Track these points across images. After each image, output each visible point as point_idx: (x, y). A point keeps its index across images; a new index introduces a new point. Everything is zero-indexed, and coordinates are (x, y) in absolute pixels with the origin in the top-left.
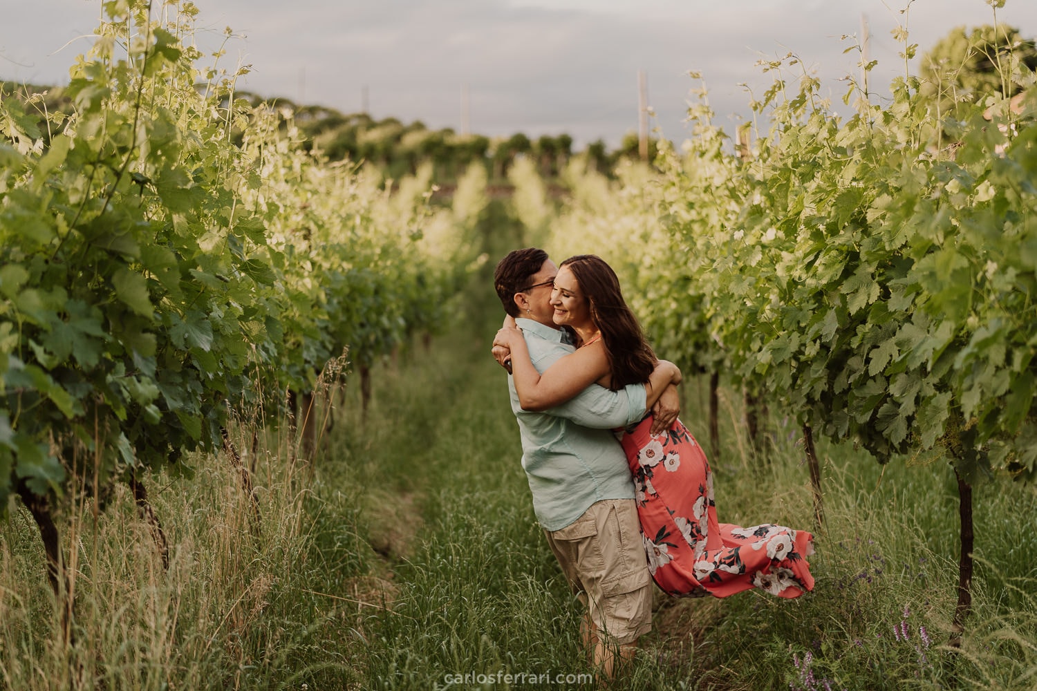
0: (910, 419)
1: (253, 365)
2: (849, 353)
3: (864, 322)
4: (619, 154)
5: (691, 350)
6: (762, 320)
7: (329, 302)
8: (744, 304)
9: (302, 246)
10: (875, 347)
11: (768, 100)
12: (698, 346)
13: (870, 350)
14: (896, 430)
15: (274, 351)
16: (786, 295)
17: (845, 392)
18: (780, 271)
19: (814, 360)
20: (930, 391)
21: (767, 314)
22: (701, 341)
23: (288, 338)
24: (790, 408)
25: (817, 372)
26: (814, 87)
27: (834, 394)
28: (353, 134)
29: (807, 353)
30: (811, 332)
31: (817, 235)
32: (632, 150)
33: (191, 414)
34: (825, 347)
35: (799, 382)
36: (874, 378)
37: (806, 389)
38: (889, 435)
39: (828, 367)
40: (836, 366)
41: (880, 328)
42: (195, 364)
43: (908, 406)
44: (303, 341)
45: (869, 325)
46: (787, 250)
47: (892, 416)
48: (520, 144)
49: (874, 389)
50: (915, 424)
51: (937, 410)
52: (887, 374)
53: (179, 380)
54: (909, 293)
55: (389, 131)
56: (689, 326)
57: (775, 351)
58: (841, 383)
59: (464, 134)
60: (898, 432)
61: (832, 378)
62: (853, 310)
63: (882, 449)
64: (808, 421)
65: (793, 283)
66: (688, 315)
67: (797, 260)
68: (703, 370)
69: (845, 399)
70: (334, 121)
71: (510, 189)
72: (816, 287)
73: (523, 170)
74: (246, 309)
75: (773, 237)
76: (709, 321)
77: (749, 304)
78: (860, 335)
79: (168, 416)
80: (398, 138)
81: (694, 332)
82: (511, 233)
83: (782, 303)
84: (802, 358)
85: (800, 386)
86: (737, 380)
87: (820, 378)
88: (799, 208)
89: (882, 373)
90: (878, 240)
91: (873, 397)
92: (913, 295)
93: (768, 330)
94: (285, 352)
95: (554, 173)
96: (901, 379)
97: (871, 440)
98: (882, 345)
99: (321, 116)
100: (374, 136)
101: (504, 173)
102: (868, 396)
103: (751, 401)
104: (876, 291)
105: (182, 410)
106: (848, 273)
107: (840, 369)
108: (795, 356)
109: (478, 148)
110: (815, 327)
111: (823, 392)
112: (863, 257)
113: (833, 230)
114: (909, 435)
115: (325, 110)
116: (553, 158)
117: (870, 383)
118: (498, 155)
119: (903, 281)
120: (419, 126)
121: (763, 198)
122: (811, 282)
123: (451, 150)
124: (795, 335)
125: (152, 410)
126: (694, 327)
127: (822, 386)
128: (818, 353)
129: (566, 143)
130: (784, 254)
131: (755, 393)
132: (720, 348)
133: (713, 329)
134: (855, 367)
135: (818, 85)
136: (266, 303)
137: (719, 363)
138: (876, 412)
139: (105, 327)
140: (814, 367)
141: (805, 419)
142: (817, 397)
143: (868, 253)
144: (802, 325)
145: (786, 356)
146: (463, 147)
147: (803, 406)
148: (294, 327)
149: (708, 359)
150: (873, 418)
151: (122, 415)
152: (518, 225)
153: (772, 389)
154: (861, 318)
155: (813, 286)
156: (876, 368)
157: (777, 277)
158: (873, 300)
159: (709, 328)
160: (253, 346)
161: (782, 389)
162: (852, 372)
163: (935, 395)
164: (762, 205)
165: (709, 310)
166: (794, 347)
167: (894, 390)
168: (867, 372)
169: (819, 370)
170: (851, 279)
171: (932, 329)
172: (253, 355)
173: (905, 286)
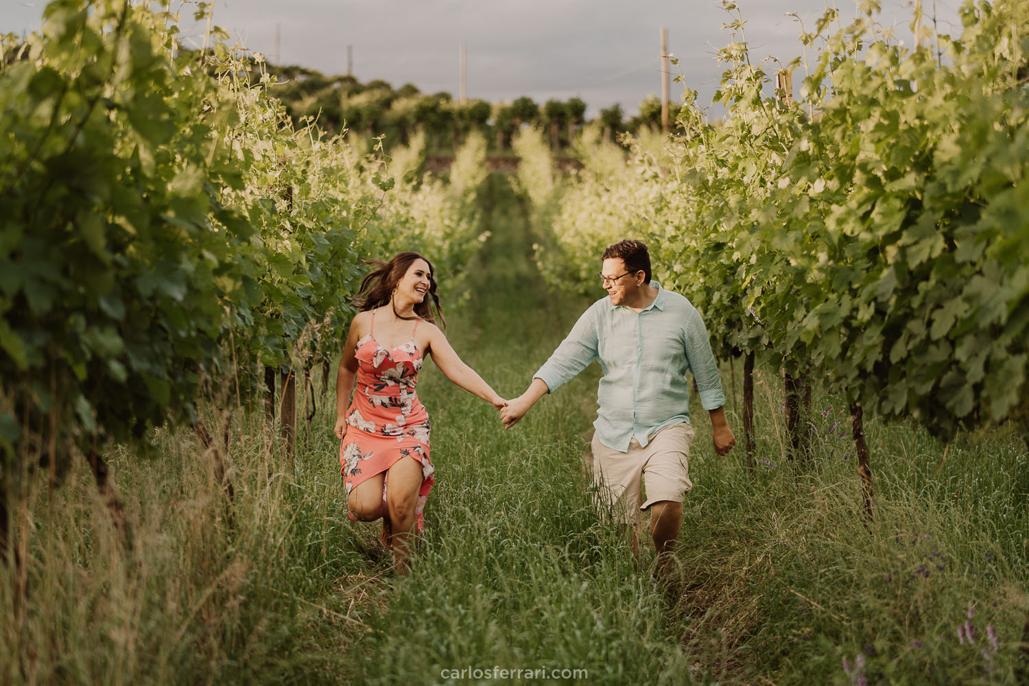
0: (978, 388)
1: (227, 332)
2: (909, 315)
3: (927, 279)
4: (637, 123)
5: (722, 329)
6: (809, 280)
7: (312, 269)
8: (788, 263)
9: (282, 205)
10: (939, 306)
11: (820, 29)
12: (730, 324)
13: (932, 311)
14: (961, 402)
15: (251, 320)
16: (836, 253)
17: (903, 361)
18: (831, 224)
19: (867, 325)
20: (1001, 354)
21: (814, 276)
22: (734, 317)
23: (265, 308)
24: (838, 385)
25: (870, 338)
26: (874, 11)
27: (890, 363)
28: (335, 99)
29: (859, 317)
30: (864, 294)
31: (873, 182)
32: (653, 118)
33: (158, 377)
34: (880, 312)
35: (849, 354)
36: (937, 343)
37: (857, 359)
38: (953, 408)
39: (883, 333)
40: (892, 333)
41: (945, 285)
42: (163, 323)
43: (976, 372)
44: (282, 311)
45: (932, 282)
46: (837, 203)
47: (956, 386)
48: (525, 111)
49: (938, 355)
50: (984, 394)
51: (1010, 374)
52: (952, 337)
53: (145, 338)
54: (979, 241)
55: (377, 94)
56: (720, 300)
57: (823, 316)
58: (899, 351)
59: (461, 99)
60: (964, 403)
61: (887, 346)
62: (913, 264)
63: (947, 425)
64: (860, 398)
65: (846, 239)
66: (718, 290)
67: (850, 213)
68: (736, 353)
69: (903, 369)
70: (315, 84)
71: (516, 161)
72: (872, 242)
73: (529, 141)
74: (222, 263)
75: (822, 189)
76: (744, 293)
77: (793, 263)
78: (922, 293)
79: (133, 377)
80: (387, 104)
81: (726, 308)
82: (515, 210)
83: (831, 263)
84: (855, 323)
85: (851, 357)
86: (776, 361)
87: (874, 346)
88: (854, 151)
89: (947, 337)
90: (943, 186)
91: (937, 365)
92: (984, 244)
93: (816, 293)
94: (263, 321)
95: (564, 143)
96: (969, 341)
97: (932, 415)
98: (947, 305)
99: (300, 79)
100: (360, 100)
101: (507, 143)
102: (929, 364)
103: (790, 384)
104: (940, 244)
105: (149, 373)
106: (908, 223)
107: (898, 335)
108: (847, 322)
109: (479, 114)
110: (870, 287)
111: (877, 364)
112: (927, 204)
113: (893, 175)
114: (977, 408)
115: (304, 72)
116: (562, 126)
117: (932, 348)
118: (500, 123)
119: (972, 228)
120: (411, 91)
121: (811, 145)
122: (865, 236)
123: (447, 115)
124: (846, 299)
125: (116, 368)
126: (726, 302)
127: (876, 356)
128: (872, 317)
129: (578, 109)
130: (834, 207)
131: (797, 375)
132: (757, 323)
133: (749, 302)
134: (916, 332)
135: (879, 9)
136: (242, 260)
137: (756, 341)
138: (939, 380)
139: (65, 272)
140: (868, 332)
141: (856, 397)
142: (870, 367)
143: (933, 198)
144: (855, 286)
145: (836, 321)
146: (461, 114)
147: (854, 380)
148: (273, 293)
149: (741, 338)
150: (936, 388)
151: (81, 372)
152: (523, 201)
153: (817, 364)
154: (923, 273)
155: (868, 241)
156: (939, 331)
157: (826, 232)
158: (937, 253)
159: (744, 301)
160: (228, 309)
161: (830, 359)
162: (912, 336)
163: (1007, 358)
164: (810, 153)
165: (745, 278)
166: (844, 312)
167: (961, 354)
168: (928, 337)
169: (873, 337)
170: (912, 229)
171: (1006, 280)
172: (228, 319)
173: (974, 233)
